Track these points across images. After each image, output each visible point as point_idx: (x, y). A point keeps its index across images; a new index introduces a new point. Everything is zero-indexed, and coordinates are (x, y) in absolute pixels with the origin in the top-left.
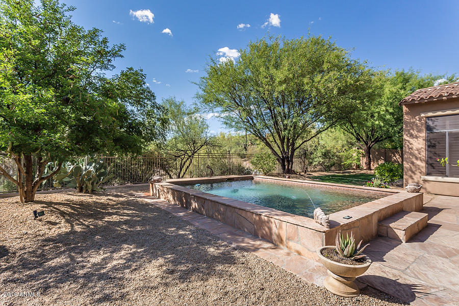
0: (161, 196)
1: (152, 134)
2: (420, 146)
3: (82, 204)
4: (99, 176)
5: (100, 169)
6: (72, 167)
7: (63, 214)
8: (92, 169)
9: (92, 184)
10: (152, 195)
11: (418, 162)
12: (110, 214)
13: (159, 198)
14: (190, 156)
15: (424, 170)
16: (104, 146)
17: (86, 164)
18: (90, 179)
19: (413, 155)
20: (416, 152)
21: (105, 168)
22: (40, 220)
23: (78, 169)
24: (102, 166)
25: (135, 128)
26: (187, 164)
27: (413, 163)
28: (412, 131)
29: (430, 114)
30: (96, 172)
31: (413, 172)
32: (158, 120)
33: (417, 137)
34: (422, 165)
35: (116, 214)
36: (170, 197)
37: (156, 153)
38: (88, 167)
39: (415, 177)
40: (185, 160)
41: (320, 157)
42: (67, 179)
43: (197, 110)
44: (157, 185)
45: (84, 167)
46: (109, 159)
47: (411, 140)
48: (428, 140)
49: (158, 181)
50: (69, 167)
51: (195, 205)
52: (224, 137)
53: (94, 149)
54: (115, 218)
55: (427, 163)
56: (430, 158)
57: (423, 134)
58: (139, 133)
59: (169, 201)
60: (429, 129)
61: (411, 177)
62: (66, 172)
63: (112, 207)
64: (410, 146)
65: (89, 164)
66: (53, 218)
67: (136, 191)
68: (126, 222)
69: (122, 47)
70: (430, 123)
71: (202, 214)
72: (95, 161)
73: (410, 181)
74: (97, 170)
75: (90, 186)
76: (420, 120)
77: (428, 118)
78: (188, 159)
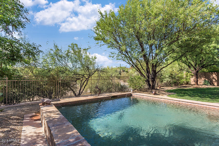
14: (87, 79)
26: (85, 83)
40: (83, 81)
41: (168, 78)
52: (109, 68)
78: (86, 80)
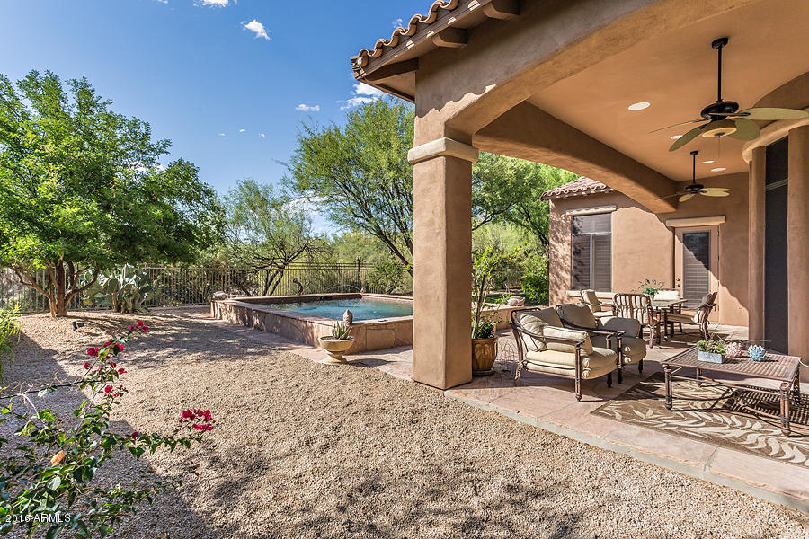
0: (223, 316)
1: (208, 239)
2: (565, 253)
3: (122, 320)
4: (142, 291)
5: (143, 282)
6: (106, 280)
7: (103, 328)
8: (132, 282)
9: (133, 302)
10: (213, 315)
11: (563, 274)
12: (156, 330)
13: (221, 318)
14: (280, 268)
15: (568, 283)
16: (148, 254)
17: (125, 277)
18: (131, 295)
19: (558, 264)
20: (562, 260)
21: (150, 282)
22: (80, 332)
23: (114, 283)
24: (145, 279)
25: (186, 233)
26: (276, 279)
27: (558, 275)
28: (557, 233)
29: (575, 212)
30: (138, 286)
31: (558, 286)
32: (213, 223)
33: (562, 242)
34: (567, 276)
35: (163, 329)
36: (233, 316)
37: (223, 262)
38: (127, 280)
39: (559, 292)
42: (99, 295)
43: (288, 200)
44: (219, 303)
45: (122, 281)
46: (155, 270)
47: (556, 245)
48: (573, 245)
49: (220, 298)
50: (103, 280)
51: (256, 321)
53: (136, 258)
54: (160, 332)
55: (572, 274)
56: (575, 267)
57: (568, 238)
58: (191, 239)
59: (232, 321)
60: (574, 230)
61: (556, 292)
62: (99, 287)
63: (159, 324)
64: (556, 253)
65: (129, 276)
66: (93, 331)
67: (194, 313)
68: (173, 335)
69: (168, 143)
70: (576, 223)
71: (263, 330)
72: (137, 272)
73: (555, 298)
74: (139, 284)
75: (130, 304)
76: (566, 219)
77: (573, 216)
78: (277, 272)
